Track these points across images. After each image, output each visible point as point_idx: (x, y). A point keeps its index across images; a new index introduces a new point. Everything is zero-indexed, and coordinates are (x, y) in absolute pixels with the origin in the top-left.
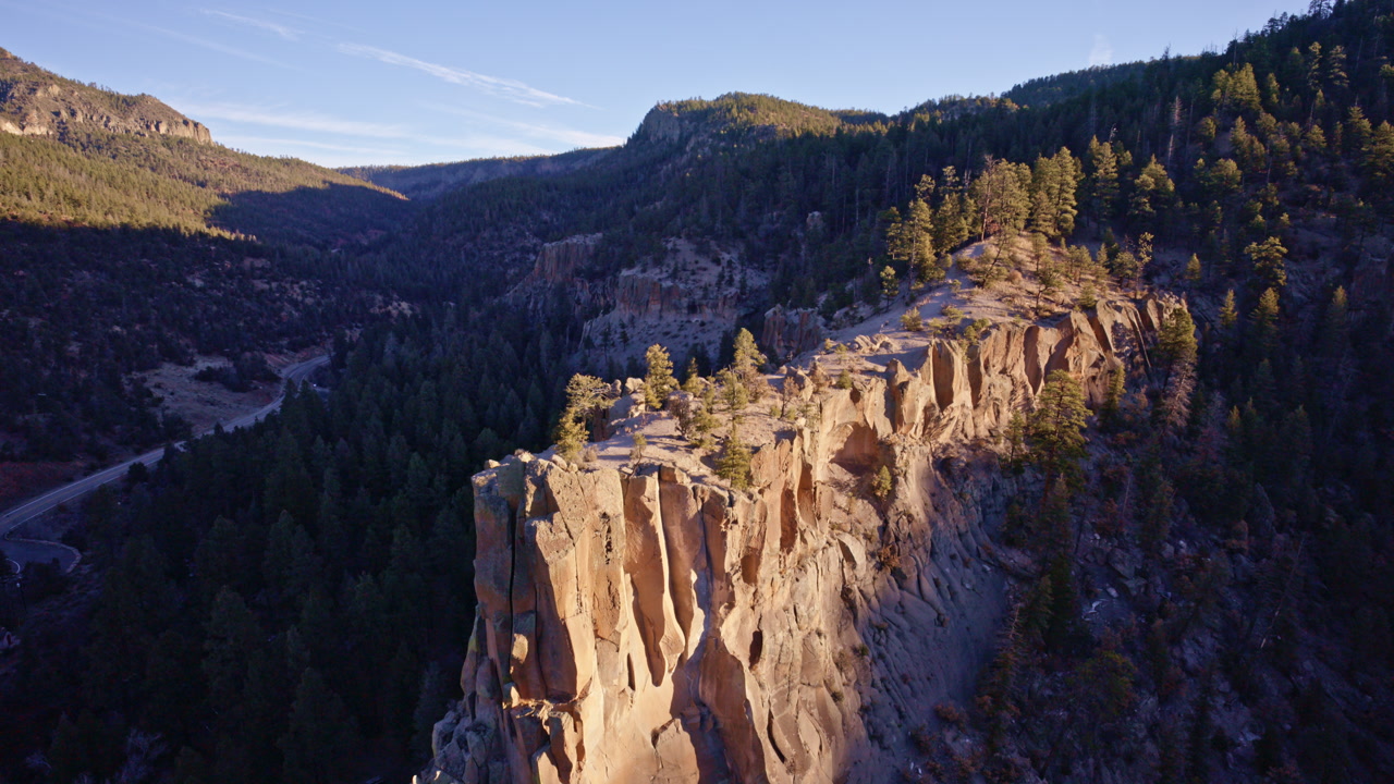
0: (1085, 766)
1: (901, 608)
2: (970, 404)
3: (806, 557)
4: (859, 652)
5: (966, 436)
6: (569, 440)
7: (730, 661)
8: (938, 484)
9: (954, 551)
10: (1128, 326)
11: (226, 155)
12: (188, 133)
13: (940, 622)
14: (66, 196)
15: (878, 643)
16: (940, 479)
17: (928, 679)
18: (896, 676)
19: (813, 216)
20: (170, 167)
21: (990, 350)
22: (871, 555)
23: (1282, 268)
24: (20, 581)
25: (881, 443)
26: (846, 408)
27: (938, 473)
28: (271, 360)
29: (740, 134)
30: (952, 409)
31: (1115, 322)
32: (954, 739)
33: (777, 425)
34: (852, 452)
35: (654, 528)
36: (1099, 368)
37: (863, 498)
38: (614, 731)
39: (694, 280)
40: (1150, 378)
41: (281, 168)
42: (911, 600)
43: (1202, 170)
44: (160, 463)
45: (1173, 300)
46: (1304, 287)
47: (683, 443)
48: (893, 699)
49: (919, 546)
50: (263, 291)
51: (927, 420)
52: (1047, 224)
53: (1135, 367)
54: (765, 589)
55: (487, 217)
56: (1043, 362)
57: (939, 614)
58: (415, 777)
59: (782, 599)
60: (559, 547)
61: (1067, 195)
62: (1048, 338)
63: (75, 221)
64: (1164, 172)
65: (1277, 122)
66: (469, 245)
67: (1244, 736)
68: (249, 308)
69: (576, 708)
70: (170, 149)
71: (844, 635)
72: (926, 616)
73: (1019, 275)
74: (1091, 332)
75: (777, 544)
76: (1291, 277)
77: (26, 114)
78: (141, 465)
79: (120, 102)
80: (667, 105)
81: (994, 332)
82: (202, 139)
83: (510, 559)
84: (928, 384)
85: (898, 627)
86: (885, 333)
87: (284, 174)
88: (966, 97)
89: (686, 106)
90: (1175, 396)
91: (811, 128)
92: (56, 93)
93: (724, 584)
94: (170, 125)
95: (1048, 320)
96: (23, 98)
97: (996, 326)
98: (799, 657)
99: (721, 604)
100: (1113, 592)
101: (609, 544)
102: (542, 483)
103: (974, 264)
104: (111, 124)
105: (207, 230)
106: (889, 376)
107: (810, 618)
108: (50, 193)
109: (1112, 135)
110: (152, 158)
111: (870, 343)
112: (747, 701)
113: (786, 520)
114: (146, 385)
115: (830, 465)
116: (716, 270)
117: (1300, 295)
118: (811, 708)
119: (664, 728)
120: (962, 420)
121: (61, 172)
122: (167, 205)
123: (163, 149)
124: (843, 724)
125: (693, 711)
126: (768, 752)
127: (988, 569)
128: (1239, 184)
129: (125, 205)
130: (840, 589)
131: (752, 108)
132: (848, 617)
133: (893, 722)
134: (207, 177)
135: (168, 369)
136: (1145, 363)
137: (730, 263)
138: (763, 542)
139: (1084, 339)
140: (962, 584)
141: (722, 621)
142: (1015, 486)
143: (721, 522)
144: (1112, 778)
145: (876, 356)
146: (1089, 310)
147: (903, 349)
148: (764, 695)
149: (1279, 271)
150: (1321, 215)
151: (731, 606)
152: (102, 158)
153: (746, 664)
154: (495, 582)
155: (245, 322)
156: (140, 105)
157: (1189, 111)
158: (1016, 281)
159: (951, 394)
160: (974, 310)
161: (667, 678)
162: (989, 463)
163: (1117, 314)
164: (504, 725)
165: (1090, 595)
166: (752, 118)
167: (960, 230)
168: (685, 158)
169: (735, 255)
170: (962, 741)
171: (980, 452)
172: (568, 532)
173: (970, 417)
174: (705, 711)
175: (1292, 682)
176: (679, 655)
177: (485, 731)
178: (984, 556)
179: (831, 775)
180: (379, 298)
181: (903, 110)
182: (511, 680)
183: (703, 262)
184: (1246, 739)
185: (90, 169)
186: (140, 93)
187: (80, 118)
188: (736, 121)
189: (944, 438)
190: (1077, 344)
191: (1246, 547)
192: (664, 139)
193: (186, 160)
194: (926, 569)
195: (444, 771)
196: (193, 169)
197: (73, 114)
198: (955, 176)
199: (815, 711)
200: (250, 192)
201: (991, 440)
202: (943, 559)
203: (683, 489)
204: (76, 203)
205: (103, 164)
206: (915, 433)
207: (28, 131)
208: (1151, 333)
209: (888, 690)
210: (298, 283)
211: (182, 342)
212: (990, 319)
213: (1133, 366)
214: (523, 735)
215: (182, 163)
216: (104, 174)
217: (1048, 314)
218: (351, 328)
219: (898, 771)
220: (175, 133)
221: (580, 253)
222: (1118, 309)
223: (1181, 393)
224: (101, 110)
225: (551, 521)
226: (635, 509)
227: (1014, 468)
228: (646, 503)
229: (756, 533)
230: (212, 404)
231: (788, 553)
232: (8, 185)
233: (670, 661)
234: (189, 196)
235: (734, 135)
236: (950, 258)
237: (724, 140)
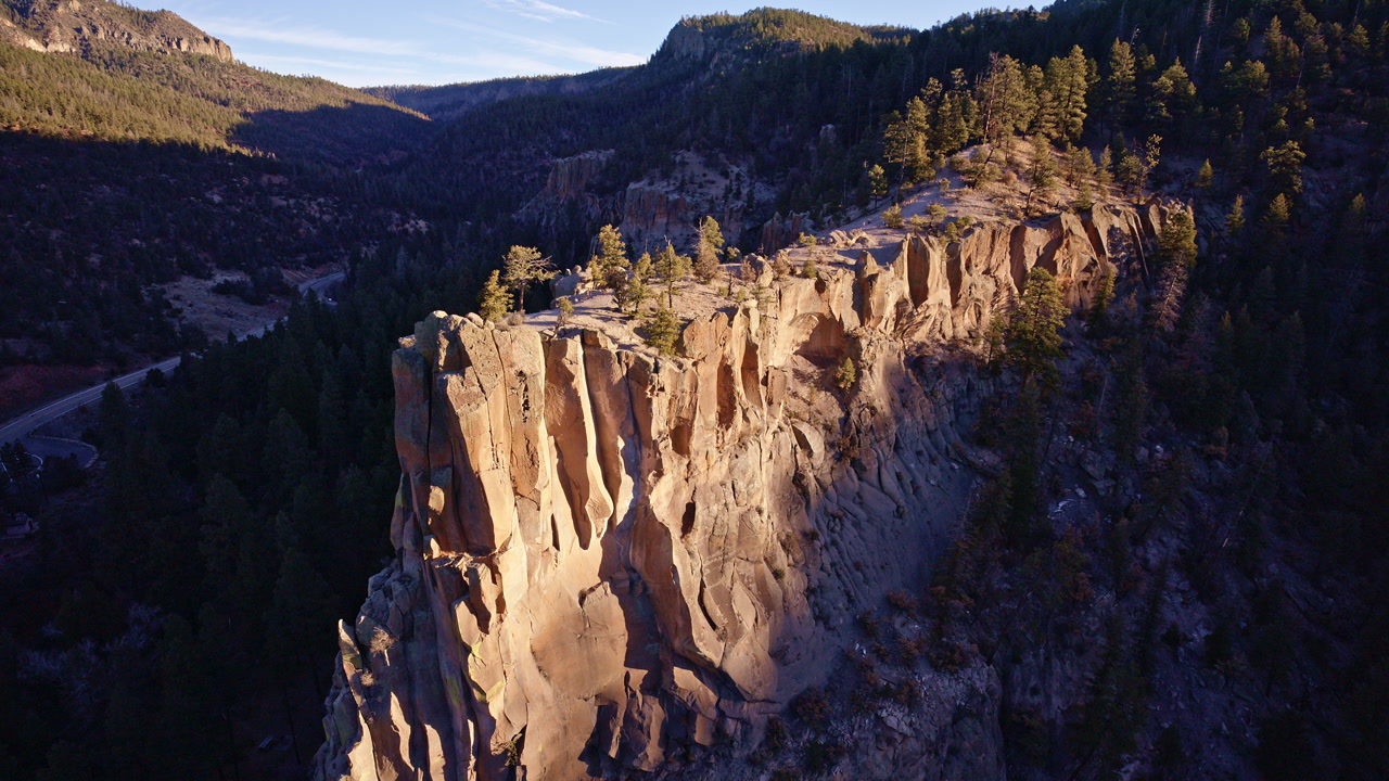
0: (1036, 656)
1: (859, 498)
2: (948, 303)
3: (749, 435)
4: (809, 537)
5: (944, 336)
6: (491, 302)
7: (659, 527)
8: (908, 381)
9: (921, 447)
10: (1126, 230)
11: (248, 73)
12: (209, 50)
13: (899, 513)
14: (87, 112)
15: (833, 530)
16: (912, 376)
17: (882, 567)
18: (849, 563)
19: (826, 129)
20: (192, 85)
21: (972, 249)
22: (829, 445)
23: (1298, 174)
24: (39, 472)
25: (848, 335)
26: (811, 298)
27: (909, 370)
28: (288, 276)
29: (764, 50)
30: (928, 307)
31: (1112, 226)
32: (903, 625)
33: (722, 302)
34: (817, 345)
35: (576, 391)
36: (1091, 273)
37: (826, 390)
38: (539, 590)
39: (701, 194)
40: (1147, 288)
41: (303, 87)
42: (870, 493)
43: (1230, 73)
44: (176, 369)
45: (1178, 207)
46: (1323, 195)
47: (619, 315)
48: (844, 584)
49: (881, 439)
50: (281, 207)
51: (899, 315)
52: (1049, 125)
53: (1132, 274)
54: (699, 461)
55: (506, 137)
56: (1030, 262)
57: (898, 507)
58: (341, 622)
59: (719, 472)
60: (470, 399)
61: (1077, 98)
62: (1036, 239)
63: (95, 135)
64: (1185, 75)
65: (1318, 22)
66: (488, 165)
67: (1198, 632)
68: (267, 224)
69: (495, 561)
70: (192, 67)
71: (794, 520)
72: (883, 507)
73: (1015, 176)
74: (1085, 236)
75: (713, 418)
76: (1310, 185)
77: (49, 31)
78: (158, 370)
79: (140, 18)
80: (692, 20)
81: (978, 230)
82: (223, 57)
83: (427, 413)
84: (901, 279)
85: (855, 516)
86: (865, 230)
87: (306, 93)
88: (1003, 10)
89: (711, 21)
90: (1165, 299)
91: (837, 41)
92: (77, 8)
93: (651, 452)
94: (191, 42)
95: (1037, 221)
96: (44, 14)
97: (980, 224)
98: (736, 531)
99: (650, 471)
100: (1081, 493)
101: (526, 402)
102: (454, 338)
103: (968, 165)
104: (133, 41)
105: (226, 147)
106: (858, 269)
107: (749, 495)
108: (71, 109)
109: (1134, 35)
110: (174, 76)
111: (846, 238)
112: (674, 567)
113: (724, 395)
114: (165, 297)
115: (794, 357)
116: (723, 183)
117: (1317, 205)
118: (749, 583)
119: (592, 590)
120: (939, 319)
121: (84, 89)
122: (190, 123)
123: (185, 67)
124: (784, 601)
125: (622, 575)
126: (696, 617)
127: (956, 467)
128: (1265, 87)
129: (146, 122)
130: (792, 474)
131: (778, 23)
132: (800, 502)
133: (840, 605)
134: (230, 96)
135: (187, 283)
136: (1142, 270)
137: (738, 175)
138: (695, 413)
139: (1075, 242)
140: (927, 480)
141: (652, 489)
142: (992, 387)
143: (646, 388)
144: (1062, 668)
145: (850, 251)
146: (1084, 213)
147: (880, 244)
148: (694, 563)
149: (1295, 177)
150: (1351, 122)
151: (660, 474)
152: (125, 76)
153: (675, 533)
154: (413, 437)
155: (264, 238)
156: (160, 21)
157: (1223, 13)
158: (1012, 182)
159: (926, 290)
160: (961, 209)
161: (595, 542)
162: (966, 363)
163: (1115, 217)
164: (426, 576)
165: (1057, 494)
166: (778, 33)
167: (961, 131)
168: (708, 75)
169: (744, 168)
170: (911, 627)
171: (957, 353)
172: (481, 386)
173: (949, 317)
174: (634, 576)
175: (1255, 583)
176: (607, 519)
177: (409, 582)
178: (952, 454)
179: (767, 647)
180: (397, 216)
181: (936, 24)
182: (431, 532)
183: (712, 176)
184: (1199, 635)
185: (112, 86)
186: (160, 9)
187: (101, 35)
188: (761, 35)
189: (920, 336)
190: (1067, 246)
191: (1223, 453)
192: (688, 55)
193: (208, 79)
194: (889, 463)
195: (369, 616)
196: (215, 87)
197: (95, 30)
198: (963, 79)
199: (753, 586)
200: (272, 111)
201: (970, 341)
202: (908, 454)
203: (607, 353)
204: (97, 119)
205: (126, 81)
206: (885, 328)
207: (52, 48)
208: (1152, 240)
209: (838, 575)
210: (315, 200)
211: (201, 256)
212: (974, 218)
213: (1129, 273)
214: (443, 583)
215: (204, 81)
216: (127, 92)
217: (1038, 214)
218: (368, 245)
219: (843, 651)
220: (197, 51)
221: (594, 168)
222: (1117, 213)
223: (1171, 298)
224: (122, 26)
225: (463, 375)
226: (557, 371)
227: (992, 370)
228: (568, 366)
229: (687, 403)
230: (230, 317)
231: (727, 429)
232: (30, 100)
233: (598, 528)
234: (211, 114)
235: (759, 51)
236: (944, 161)
237: (749, 56)
